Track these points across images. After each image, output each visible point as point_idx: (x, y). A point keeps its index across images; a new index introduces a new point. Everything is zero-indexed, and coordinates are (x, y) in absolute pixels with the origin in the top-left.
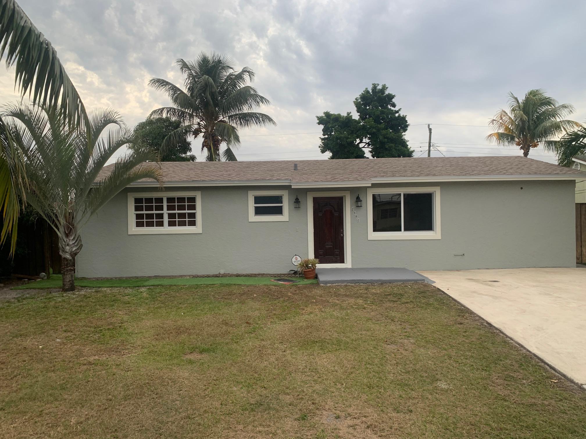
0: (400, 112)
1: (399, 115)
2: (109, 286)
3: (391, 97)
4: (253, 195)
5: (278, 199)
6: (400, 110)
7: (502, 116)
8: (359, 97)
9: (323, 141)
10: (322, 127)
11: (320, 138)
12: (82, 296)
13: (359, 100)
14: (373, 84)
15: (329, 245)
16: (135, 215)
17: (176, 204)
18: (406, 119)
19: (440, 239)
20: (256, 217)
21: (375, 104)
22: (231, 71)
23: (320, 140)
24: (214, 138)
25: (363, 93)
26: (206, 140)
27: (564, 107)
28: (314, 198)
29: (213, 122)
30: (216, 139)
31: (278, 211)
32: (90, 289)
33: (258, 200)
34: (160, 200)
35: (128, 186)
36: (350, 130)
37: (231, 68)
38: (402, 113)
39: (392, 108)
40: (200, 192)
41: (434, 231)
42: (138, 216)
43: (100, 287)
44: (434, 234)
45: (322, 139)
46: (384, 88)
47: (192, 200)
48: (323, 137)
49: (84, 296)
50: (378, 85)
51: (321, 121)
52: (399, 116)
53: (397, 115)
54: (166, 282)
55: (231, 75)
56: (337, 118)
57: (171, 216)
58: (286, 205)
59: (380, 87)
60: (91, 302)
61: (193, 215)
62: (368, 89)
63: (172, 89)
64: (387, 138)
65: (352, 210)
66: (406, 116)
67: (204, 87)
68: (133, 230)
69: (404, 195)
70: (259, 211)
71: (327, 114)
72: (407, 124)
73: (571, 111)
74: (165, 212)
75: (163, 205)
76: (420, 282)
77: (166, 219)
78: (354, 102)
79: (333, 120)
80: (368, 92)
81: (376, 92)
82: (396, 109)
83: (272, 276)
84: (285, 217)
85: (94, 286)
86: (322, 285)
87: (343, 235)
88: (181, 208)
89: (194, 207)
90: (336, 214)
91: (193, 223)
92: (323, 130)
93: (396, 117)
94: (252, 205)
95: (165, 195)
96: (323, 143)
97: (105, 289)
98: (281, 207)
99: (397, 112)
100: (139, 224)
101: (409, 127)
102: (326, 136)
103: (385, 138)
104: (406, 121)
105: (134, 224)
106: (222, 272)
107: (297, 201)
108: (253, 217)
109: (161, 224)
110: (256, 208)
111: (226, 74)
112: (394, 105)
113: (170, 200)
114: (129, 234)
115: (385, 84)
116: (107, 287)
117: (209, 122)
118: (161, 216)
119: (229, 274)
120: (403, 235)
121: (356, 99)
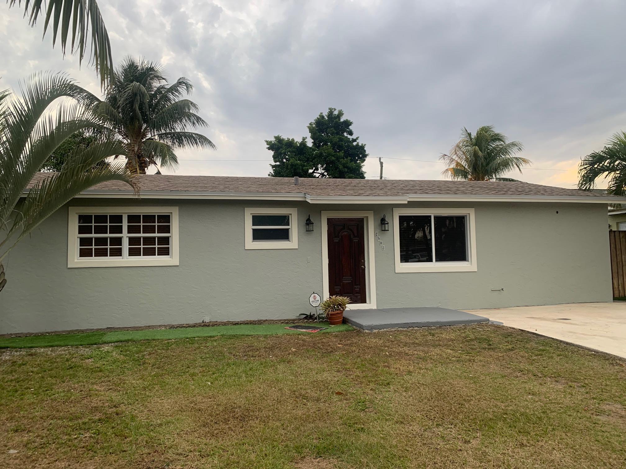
0: (358, 141)
1: (358, 143)
2: (46, 344)
3: (347, 124)
4: (251, 214)
5: (284, 220)
6: (357, 138)
7: (456, 151)
8: (314, 122)
9: (274, 169)
10: (272, 153)
11: (270, 164)
12: (9, 363)
13: (314, 126)
14: (330, 109)
15: (347, 280)
16: (79, 240)
17: (142, 224)
18: (365, 149)
19: (476, 271)
20: (254, 243)
21: (331, 130)
22: (163, 83)
23: (271, 167)
24: (141, 159)
25: (319, 117)
26: (130, 161)
27: (514, 144)
28: (328, 219)
29: (139, 140)
30: (143, 160)
31: (284, 235)
32: (16, 352)
33: (257, 220)
34: (119, 219)
35: (77, 196)
36: (305, 157)
37: (164, 79)
38: (360, 142)
39: (349, 136)
40: (177, 208)
41: (468, 261)
42: (83, 241)
43: (31, 347)
44: (469, 265)
45: (273, 166)
46: (341, 114)
47: (166, 218)
48: (274, 164)
49: (12, 363)
50: (335, 110)
51: (271, 146)
52: (357, 145)
53: (355, 144)
54: (138, 336)
55: (163, 87)
56: (290, 144)
57: (132, 241)
58: (294, 228)
59: (336, 113)
60: (32, 372)
61: (166, 241)
62: (323, 114)
63: (87, 98)
64: (347, 167)
65: (376, 235)
66: (365, 145)
67: (131, 98)
68: (76, 261)
69: (435, 217)
70: (258, 235)
71: (278, 139)
72: (366, 153)
73: (520, 148)
74: (125, 236)
75: (122, 226)
76: (484, 323)
77: (125, 246)
78: (308, 127)
79: (285, 145)
80: (322, 117)
81: (332, 118)
82: (354, 137)
83: (282, 323)
84: (293, 243)
85: (20, 346)
86: (367, 331)
87: (365, 267)
88: (147, 230)
89: (167, 229)
90: (356, 240)
91: (165, 252)
92: (273, 157)
93: (353, 146)
94: (249, 227)
95: (125, 212)
96: (274, 170)
97: (42, 350)
98: (288, 230)
99: (354, 140)
100: (84, 253)
101: (368, 157)
102: (278, 163)
103: (344, 167)
104: (365, 151)
105: (78, 252)
106: (207, 320)
107: (309, 222)
108: (250, 244)
109: (118, 253)
110: (254, 230)
111: (156, 84)
112: (351, 133)
113: (132, 218)
114: (69, 267)
115: (341, 110)
116: (46, 347)
117: (135, 140)
118: (119, 241)
119: (216, 321)
120: (435, 266)
121: (310, 124)
